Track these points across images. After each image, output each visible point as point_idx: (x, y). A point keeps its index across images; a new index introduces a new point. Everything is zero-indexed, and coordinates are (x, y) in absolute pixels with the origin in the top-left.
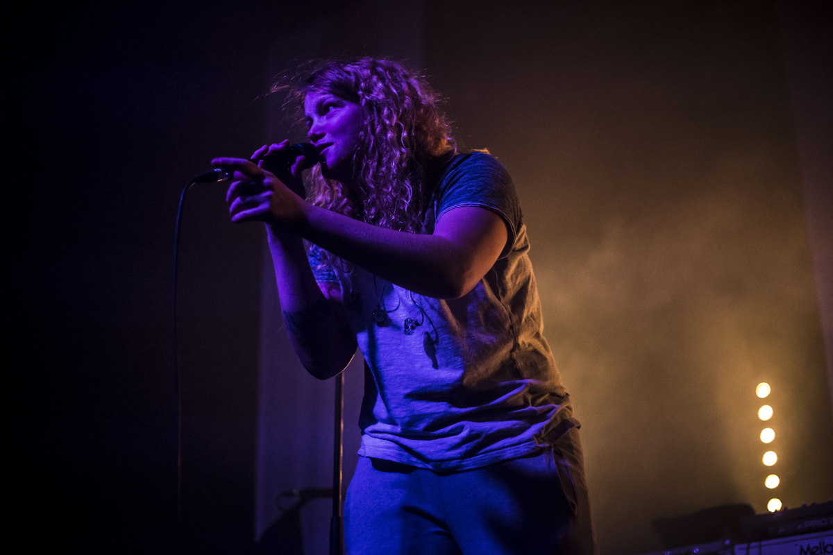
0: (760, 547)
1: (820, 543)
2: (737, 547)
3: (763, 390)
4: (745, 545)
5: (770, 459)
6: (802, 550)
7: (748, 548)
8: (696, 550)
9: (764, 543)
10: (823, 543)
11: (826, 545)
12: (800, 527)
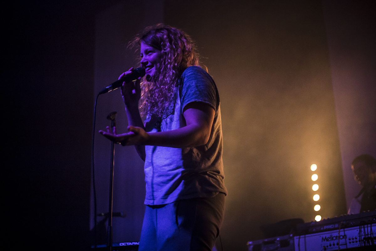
0: (305, 237)
1: (331, 236)
2: (295, 237)
3: (314, 167)
4: (298, 237)
5: (316, 198)
6: (323, 238)
7: (299, 238)
8: (278, 239)
9: (307, 236)
10: (332, 236)
11: (333, 236)
12: (322, 229)
